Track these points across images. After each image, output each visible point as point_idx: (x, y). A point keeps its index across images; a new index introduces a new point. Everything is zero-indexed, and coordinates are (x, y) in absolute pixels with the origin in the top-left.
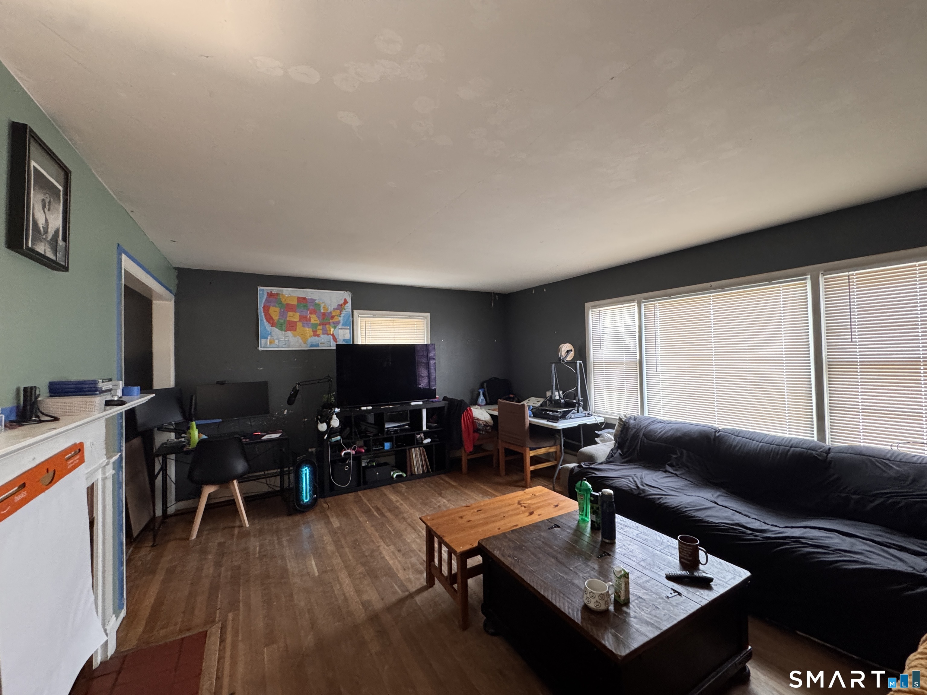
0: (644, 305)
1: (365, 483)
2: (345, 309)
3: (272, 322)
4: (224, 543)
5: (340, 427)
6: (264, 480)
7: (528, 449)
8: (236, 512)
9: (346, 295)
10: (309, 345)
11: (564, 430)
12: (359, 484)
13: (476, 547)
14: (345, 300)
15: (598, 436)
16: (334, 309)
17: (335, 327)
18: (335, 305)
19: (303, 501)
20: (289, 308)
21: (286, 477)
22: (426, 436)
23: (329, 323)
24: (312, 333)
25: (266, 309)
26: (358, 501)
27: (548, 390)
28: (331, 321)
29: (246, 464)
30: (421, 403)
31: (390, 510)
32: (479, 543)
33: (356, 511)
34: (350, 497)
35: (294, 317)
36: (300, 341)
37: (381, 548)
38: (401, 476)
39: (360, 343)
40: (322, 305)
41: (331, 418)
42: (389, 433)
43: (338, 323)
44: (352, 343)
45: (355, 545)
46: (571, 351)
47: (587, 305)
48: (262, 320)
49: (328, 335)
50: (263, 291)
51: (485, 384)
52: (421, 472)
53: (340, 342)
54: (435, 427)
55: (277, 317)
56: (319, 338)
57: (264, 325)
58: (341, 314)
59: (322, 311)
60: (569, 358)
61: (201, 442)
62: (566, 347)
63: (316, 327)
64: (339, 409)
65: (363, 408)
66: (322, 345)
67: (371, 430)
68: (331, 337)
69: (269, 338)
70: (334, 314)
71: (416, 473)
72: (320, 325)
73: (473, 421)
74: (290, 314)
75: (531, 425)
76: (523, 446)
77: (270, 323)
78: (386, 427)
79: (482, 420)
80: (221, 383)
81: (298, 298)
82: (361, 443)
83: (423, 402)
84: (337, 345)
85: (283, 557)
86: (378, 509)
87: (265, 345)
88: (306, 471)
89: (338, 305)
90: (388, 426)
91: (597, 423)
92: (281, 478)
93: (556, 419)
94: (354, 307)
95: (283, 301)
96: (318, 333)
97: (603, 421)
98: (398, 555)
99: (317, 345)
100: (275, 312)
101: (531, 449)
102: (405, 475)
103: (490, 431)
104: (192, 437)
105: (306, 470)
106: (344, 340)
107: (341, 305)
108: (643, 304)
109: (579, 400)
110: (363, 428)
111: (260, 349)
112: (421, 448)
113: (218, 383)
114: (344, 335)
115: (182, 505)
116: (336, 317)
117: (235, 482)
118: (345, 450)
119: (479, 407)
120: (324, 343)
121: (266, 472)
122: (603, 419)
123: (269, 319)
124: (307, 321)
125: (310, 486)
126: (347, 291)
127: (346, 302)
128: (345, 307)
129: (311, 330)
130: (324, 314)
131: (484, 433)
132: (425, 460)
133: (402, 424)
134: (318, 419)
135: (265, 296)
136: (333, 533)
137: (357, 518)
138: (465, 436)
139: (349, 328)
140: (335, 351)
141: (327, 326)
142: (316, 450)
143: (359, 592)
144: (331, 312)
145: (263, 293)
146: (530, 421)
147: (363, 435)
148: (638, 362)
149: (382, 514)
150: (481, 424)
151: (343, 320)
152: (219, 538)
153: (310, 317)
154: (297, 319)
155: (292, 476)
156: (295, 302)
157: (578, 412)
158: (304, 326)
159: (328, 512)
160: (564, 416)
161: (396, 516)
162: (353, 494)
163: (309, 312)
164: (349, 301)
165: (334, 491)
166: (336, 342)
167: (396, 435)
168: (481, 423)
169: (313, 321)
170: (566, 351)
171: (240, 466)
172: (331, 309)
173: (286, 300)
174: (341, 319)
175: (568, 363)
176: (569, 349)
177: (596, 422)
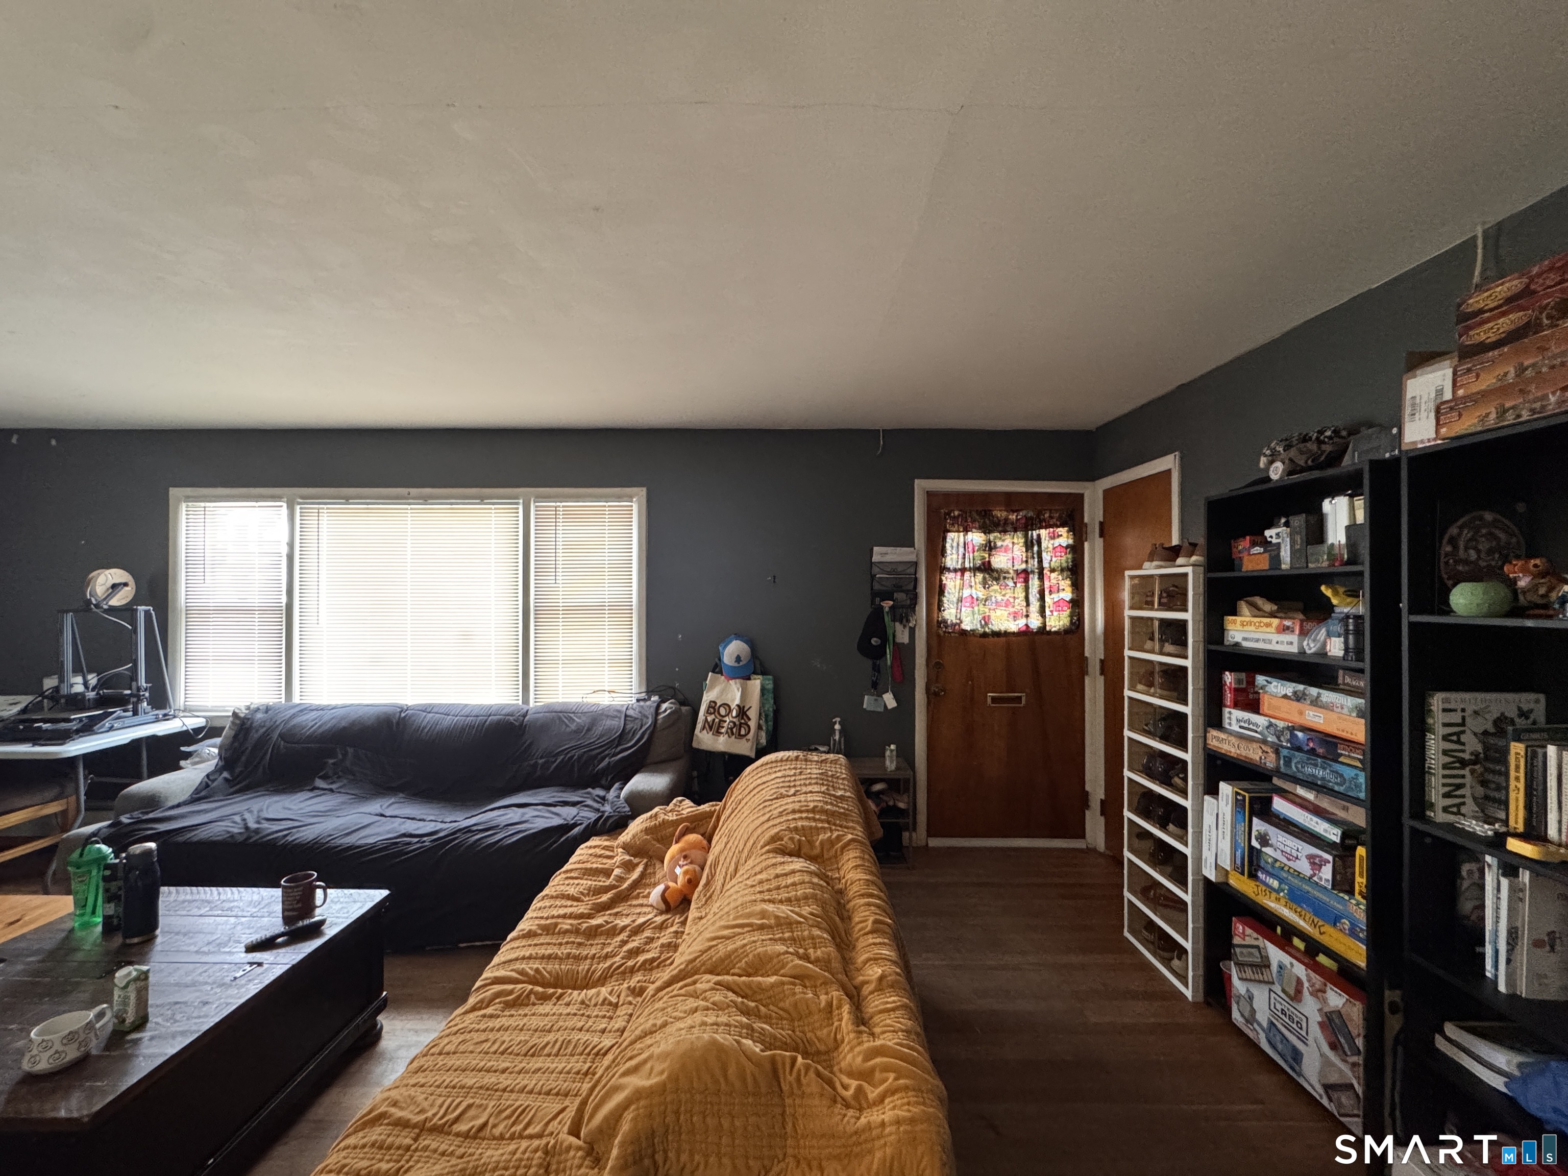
0: (301, 508)
15: (188, 755)
27: (48, 676)
46: (126, 585)
47: (173, 492)
60: (117, 601)
62: (108, 577)
91: (187, 731)
93: (61, 737)
97: (203, 724)
108: (298, 507)
109: (139, 689)
122: (204, 720)
148: (284, 608)
157: (135, 713)
170: (109, 585)
175: (112, 610)
176: (117, 581)
177: (185, 728)
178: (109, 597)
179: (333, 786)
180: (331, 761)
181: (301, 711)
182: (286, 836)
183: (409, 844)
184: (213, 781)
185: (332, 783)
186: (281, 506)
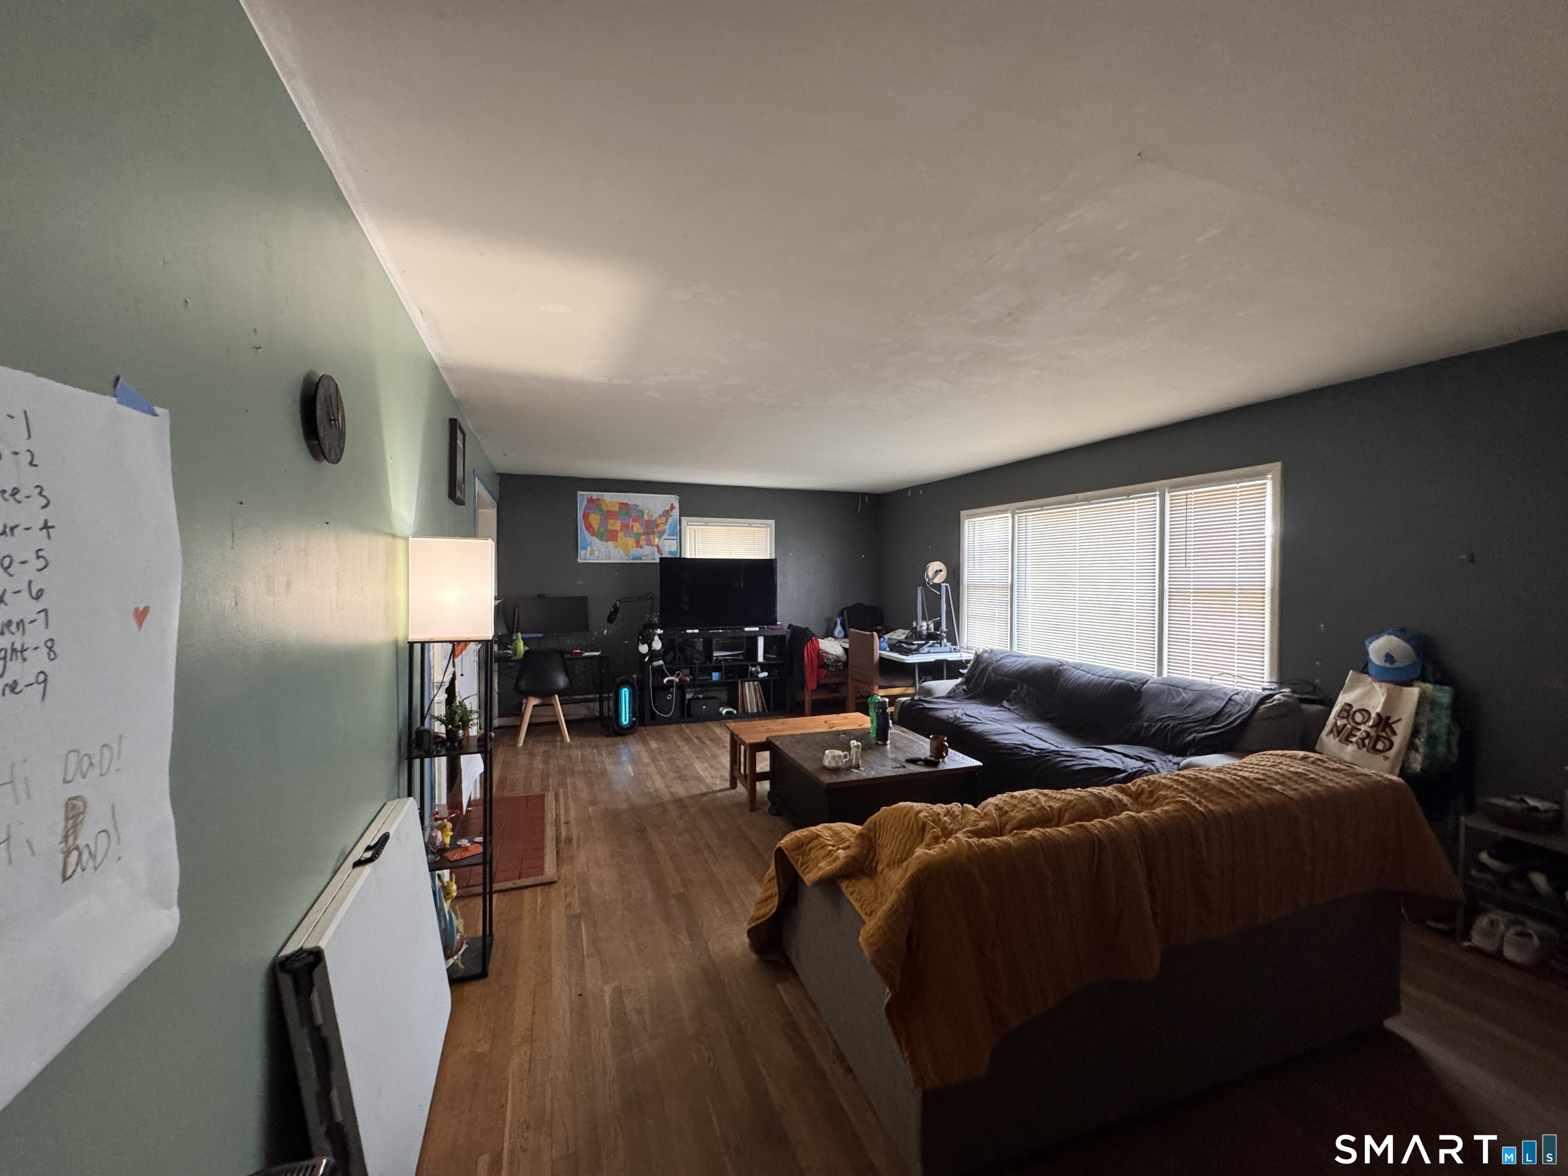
0: (1018, 517)
1: (689, 715)
2: (671, 516)
3: (591, 530)
5: (662, 650)
6: (584, 704)
7: (876, 687)
8: (559, 730)
9: (674, 499)
10: (631, 557)
11: (913, 664)
12: (682, 716)
13: (764, 742)
14: (672, 505)
16: (660, 516)
17: (660, 537)
18: (660, 512)
19: (622, 722)
20: (610, 515)
21: (605, 704)
22: (764, 667)
23: (653, 533)
24: (634, 544)
25: (586, 516)
26: (681, 732)
27: (913, 621)
28: (655, 530)
29: (567, 680)
30: (757, 629)
32: (767, 739)
33: (676, 738)
34: (673, 727)
35: (615, 525)
36: (621, 551)
38: (731, 712)
39: (688, 556)
40: (646, 512)
41: (653, 640)
42: (718, 661)
43: (663, 533)
44: (679, 557)
46: (941, 571)
47: (963, 513)
48: (581, 529)
49: (653, 546)
50: (583, 496)
51: (845, 612)
52: (755, 711)
53: (666, 555)
54: (774, 659)
55: (597, 526)
56: (643, 550)
57: (583, 533)
58: (667, 522)
59: (646, 518)
60: (936, 580)
61: (526, 653)
62: (934, 566)
63: (639, 537)
64: (662, 631)
65: (689, 631)
66: (646, 558)
67: (698, 656)
68: (656, 549)
69: (589, 548)
70: (659, 522)
71: (750, 711)
72: (643, 534)
73: (820, 655)
74: (611, 521)
76: (870, 684)
77: (590, 532)
78: (715, 655)
79: (832, 654)
80: (541, 597)
81: (620, 504)
82: (687, 671)
83: (760, 628)
84: (661, 559)
87: (584, 556)
88: (625, 693)
89: (664, 511)
92: (600, 705)
93: (908, 652)
94: (682, 513)
95: (604, 507)
96: (641, 543)
99: (640, 558)
100: (595, 519)
101: (881, 688)
102: (735, 712)
103: (842, 667)
104: (518, 649)
105: (625, 691)
106: (670, 552)
107: (668, 511)
108: (1016, 516)
109: (942, 631)
110: (688, 653)
111: (580, 561)
112: (756, 683)
113: (539, 596)
114: (670, 546)
115: (505, 721)
116: (661, 525)
117: (557, 696)
118: (668, 676)
119: (833, 639)
120: (648, 556)
121: (585, 696)
122: (972, 655)
123: (589, 527)
124: (629, 529)
125: (629, 708)
126: (674, 494)
127: (672, 507)
128: (672, 514)
129: (634, 540)
130: (648, 522)
131: (833, 669)
132: (761, 696)
133: (734, 653)
134: (639, 640)
135: (585, 502)
136: (650, 751)
137: (676, 743)
138: (807, 672)
139: (675, 538)
140: (659, 566)
141: (651, 536)
142: (638, 677)
144: (656, 520)
145: (583, 499)
147: (688, 662)
148: (1009, 586)
149: (702, 742)
150: (830, 659)
151: (670, 528)
152: (541, 748)
153: (632, 526)
154: (618, 528)
155: (612, 703)
156: (616, 509)
157: (940, 645)
158: (625, 536)
159: (648, 738)
160: (920, 649)
161: (717, 744)
162: (676, 726)
163: (631, 520)
164: (677, 505)
165: (655, 720)
166: (661, 554)
167: (727, 664)
168: (830, 657)
169: (635, 530)
170: (934, 571)
171: (562, 681)
172: (655, 516)
173: (606, 506)
174: (667, 527)
175: (934, 586)
176: (939, 569)
178: (934, 577)
179: (1011, 708)
180: (1014, 691)
181: (1008, 656)
182: (970, 726)
183: (1025, 750)
184: (958, 689)
185: (1011, 705)
186: (1008, 517)
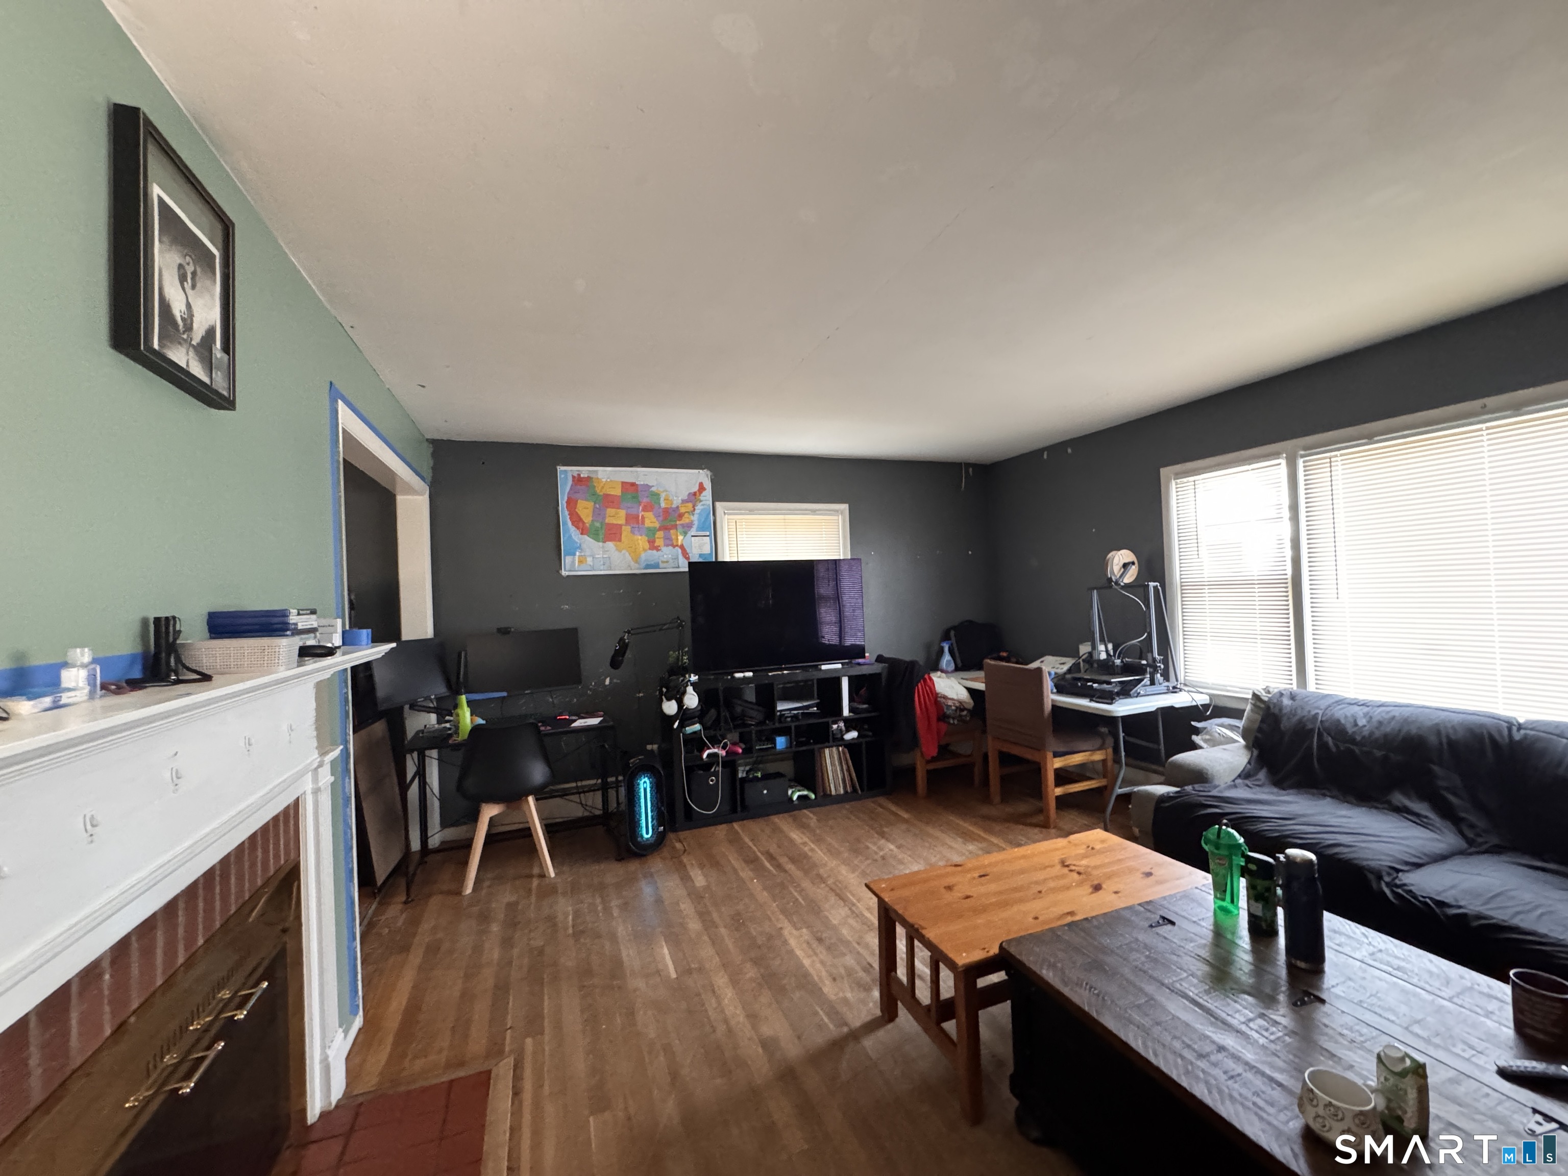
0: (1304, 462)
1: (744, 808)
2: (701, 501)
3: (581, 525)
4: (517, 903)
5: (699, 708)
6: (575, 798)
7: (1050, 755)
8: (533, 850)
9: (703, 476)
10: (643, 565)
11: (1125, 718)
12: (734, 810)
13: (996, 956)
14: (701, 485)
15: (1197, 731)
16: (684, 501)
17: (685, 533)
18: (684, 495)
19: (642, 836)
20: (608, 501)
21: (612, 793)
22: (850, 724)
23: (675, 527)
24: (647, 546)
25: (572, 503)
26: (734, 840)
27: (1083, 641)
28: (678, 522)
29: (547, 769)
30: (839, 666)
31: (793, 860)
32: (1001, 947)
33: (735, 861)
34: (721, 831)
35: (616, 516)
36: (628, 557)
37: (786, 932)
38: (805, 798)
39: (727, 559)
40: (663, 496)
41: (684, 693)
42: (783, 719)
43: (689, 526)
44: (714, 560)
45: (738, 923)
46: (1133, 563)
47: (1163, 471)
48: (565, 523)
49: (674, 546)
50: (566, 473)
51: (952, 633)
52: (842, 792)
53: (695, 559)
54: (865, 711)
55: (590, 519)
56: (659, 553)
57: (569, 531)
58: (694, 510)
59: (663, 505)
60: (1129, 578)
61: (475, 729)
62: (1120, 558)
63: (654, 534)
64: (697, 677)
65: (738, 675)
66: (665, 565)
67: (754, 713)
68: (680, 551)
69: (578, 554)
70: (682, 510)
71: (833, 793)
72: (660, 529)
73: (936, 699)
74: (611, 511)
75: (1056, 708)
76: (1040, 748)
77: (578, 528)
78: (779, 708)
79: (952, 699)
80: (504, 631)
81: (623, 483)
82: (735, 736)
83: (842, 664)
84: (691, 565)
85: (613, 937)
86: (771, 857)
87: (571, 566)
88: (645, 784)
89: (690, 494)
90: (781, 706)
91: (1197, 706)
92: (603, 795)
93: (1109, 697)
94: (716, 497)
95: (598, 490)
96: (656, 544)
97: (1207, 702)
98: (820, 949)
99: (657, 566)
100: (585, 509)
101: (1056, 755)
102: (813, 796)
103: (968, 718)
104: (461, 721)
105: (645, 782)
106: (701, 555)
107: (695, 494)
108: (1302, 460)
109: (1154, 660)
110: (739, 709)
111: (564, 573)
112: (841, 749)
113: (499, 630)
114: (700, 547)
115: (452, 833)
116: (686, 515)
117: (531, 799)
118: (709, 748)
119: (944, 675)
120: (667, 562)
121: (579, 784)
122: (1208, 697)
123: (577, 521)
124: (638, 523)
125: (652, 811)
126: (703, 469)
127: (702, 488)
128: (702, 498)
129: (647, 538)
130: (667, 512)
131: (956, 722)
132: (848, 770)
133: (805, 704)
134: (661, 693)
135: (570, 482)
136: (696, 896)
137: (735, 871)
138: (921, 726)
139: (708, 533)
140: (687, 576)
141: (672, 531)
142: (659, 748)
143: (753, 1017)
144: (678, 507)
145: (566, 478)
146: (1053, 700)
147: (739, 722)
148: (1290, 581)
149: (779, 867)
150: (951, 706)
151: (699, 520)
152: (506, 896)
153: (643, 517)
154: (622, 521)
155: (622, 791)
156: (617, 492)
157: (1152, 683)
158: (632, 532)
159: (685, 859)
160: (1126, 691)
161: (806, 872)
162: (724, 826)
163: (641, 508)
164: (708, 485)
165: (691, 820)
166: (687, 558)
167: (797, 723)
168: (950, 703)
169: (648, 523)
170: (1121, 564)
171: (538, 772)
172: (677, 502)
173: (603, 487)
174: (695, 518)
175: (1127, 587)
176: (1127, 561)
177: (1194, 704)
178: (1123, 575)
181: (1337, 702)
184: (1252, 767)
186: (1279, 464)
